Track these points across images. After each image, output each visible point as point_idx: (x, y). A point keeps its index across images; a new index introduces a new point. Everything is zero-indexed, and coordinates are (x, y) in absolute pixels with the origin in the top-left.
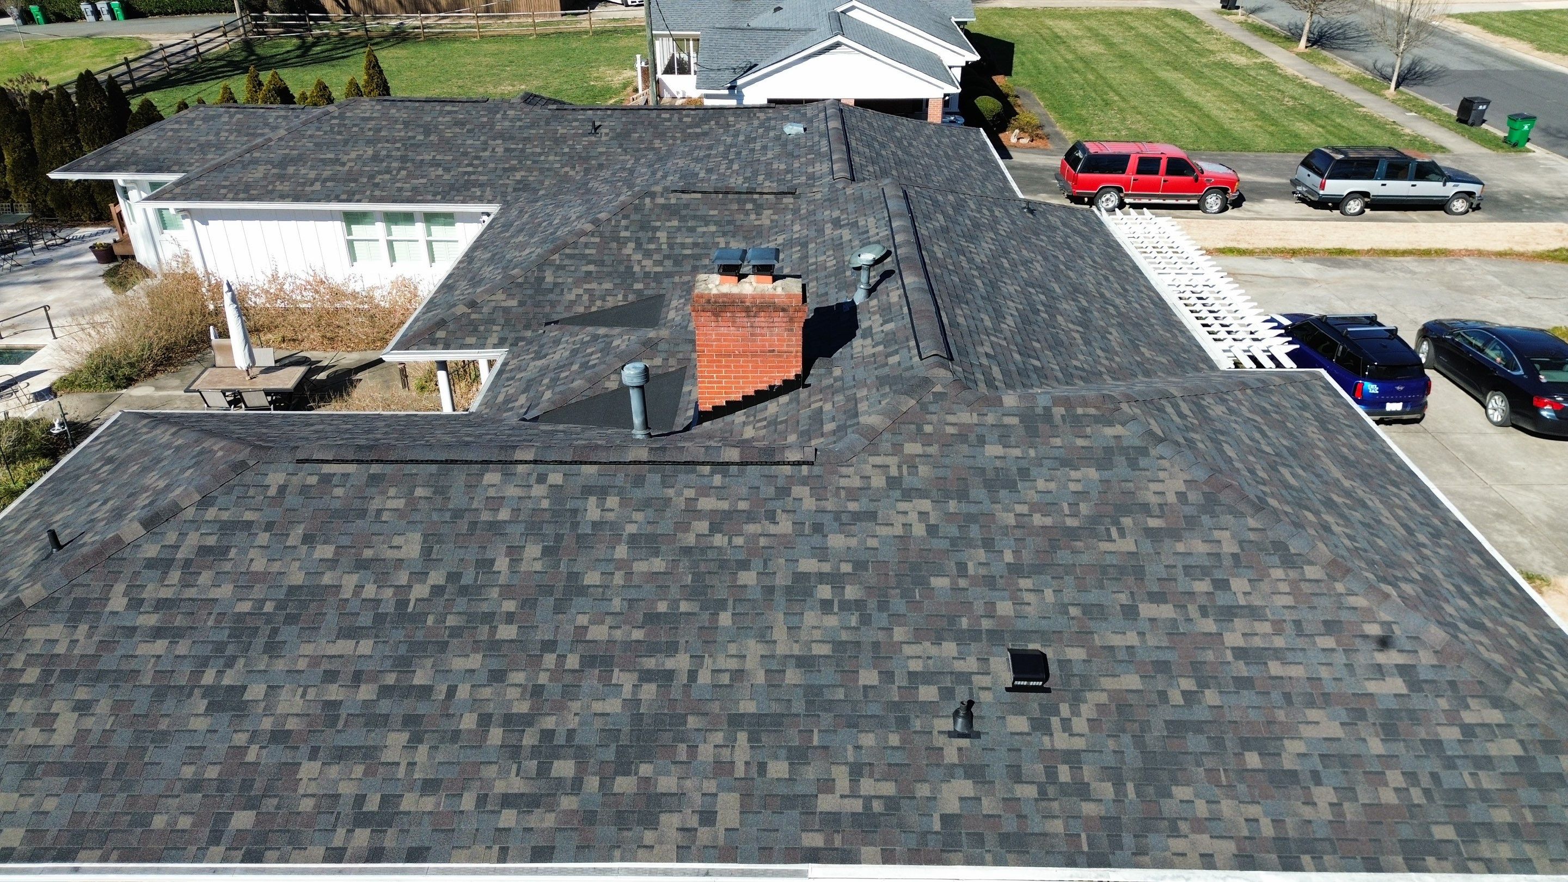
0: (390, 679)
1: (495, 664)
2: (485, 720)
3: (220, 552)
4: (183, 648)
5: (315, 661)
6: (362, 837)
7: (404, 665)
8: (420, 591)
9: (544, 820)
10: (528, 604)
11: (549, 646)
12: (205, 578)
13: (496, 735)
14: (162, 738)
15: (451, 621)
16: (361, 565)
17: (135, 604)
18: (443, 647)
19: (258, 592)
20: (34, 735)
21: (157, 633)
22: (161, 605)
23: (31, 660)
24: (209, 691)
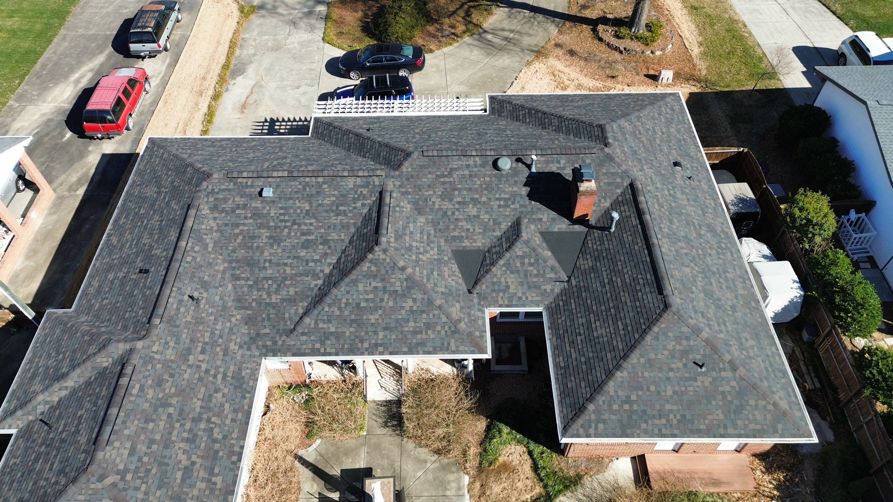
0: (718, 276)
1: (708, 255)
2: (719, 258)
3: (702, 313)
4: (726, 319)
5: (719, 291)
6: (747, 282)
7: (714, 273)
8: (696, 268)
9: (733, 250)
10: (692, 246)
11: (700, 244)
12: (709, 316)
13: (721, 256)
14: (746, 322)
15: (701, 263)
16: (695, 281)
17: (721, 331)
18: (707, 265)
19: (708, 304)
20: (755, 349)
21: (725, 325)
22: (719, 325)
23: (742, 354)
24: (733, 313)
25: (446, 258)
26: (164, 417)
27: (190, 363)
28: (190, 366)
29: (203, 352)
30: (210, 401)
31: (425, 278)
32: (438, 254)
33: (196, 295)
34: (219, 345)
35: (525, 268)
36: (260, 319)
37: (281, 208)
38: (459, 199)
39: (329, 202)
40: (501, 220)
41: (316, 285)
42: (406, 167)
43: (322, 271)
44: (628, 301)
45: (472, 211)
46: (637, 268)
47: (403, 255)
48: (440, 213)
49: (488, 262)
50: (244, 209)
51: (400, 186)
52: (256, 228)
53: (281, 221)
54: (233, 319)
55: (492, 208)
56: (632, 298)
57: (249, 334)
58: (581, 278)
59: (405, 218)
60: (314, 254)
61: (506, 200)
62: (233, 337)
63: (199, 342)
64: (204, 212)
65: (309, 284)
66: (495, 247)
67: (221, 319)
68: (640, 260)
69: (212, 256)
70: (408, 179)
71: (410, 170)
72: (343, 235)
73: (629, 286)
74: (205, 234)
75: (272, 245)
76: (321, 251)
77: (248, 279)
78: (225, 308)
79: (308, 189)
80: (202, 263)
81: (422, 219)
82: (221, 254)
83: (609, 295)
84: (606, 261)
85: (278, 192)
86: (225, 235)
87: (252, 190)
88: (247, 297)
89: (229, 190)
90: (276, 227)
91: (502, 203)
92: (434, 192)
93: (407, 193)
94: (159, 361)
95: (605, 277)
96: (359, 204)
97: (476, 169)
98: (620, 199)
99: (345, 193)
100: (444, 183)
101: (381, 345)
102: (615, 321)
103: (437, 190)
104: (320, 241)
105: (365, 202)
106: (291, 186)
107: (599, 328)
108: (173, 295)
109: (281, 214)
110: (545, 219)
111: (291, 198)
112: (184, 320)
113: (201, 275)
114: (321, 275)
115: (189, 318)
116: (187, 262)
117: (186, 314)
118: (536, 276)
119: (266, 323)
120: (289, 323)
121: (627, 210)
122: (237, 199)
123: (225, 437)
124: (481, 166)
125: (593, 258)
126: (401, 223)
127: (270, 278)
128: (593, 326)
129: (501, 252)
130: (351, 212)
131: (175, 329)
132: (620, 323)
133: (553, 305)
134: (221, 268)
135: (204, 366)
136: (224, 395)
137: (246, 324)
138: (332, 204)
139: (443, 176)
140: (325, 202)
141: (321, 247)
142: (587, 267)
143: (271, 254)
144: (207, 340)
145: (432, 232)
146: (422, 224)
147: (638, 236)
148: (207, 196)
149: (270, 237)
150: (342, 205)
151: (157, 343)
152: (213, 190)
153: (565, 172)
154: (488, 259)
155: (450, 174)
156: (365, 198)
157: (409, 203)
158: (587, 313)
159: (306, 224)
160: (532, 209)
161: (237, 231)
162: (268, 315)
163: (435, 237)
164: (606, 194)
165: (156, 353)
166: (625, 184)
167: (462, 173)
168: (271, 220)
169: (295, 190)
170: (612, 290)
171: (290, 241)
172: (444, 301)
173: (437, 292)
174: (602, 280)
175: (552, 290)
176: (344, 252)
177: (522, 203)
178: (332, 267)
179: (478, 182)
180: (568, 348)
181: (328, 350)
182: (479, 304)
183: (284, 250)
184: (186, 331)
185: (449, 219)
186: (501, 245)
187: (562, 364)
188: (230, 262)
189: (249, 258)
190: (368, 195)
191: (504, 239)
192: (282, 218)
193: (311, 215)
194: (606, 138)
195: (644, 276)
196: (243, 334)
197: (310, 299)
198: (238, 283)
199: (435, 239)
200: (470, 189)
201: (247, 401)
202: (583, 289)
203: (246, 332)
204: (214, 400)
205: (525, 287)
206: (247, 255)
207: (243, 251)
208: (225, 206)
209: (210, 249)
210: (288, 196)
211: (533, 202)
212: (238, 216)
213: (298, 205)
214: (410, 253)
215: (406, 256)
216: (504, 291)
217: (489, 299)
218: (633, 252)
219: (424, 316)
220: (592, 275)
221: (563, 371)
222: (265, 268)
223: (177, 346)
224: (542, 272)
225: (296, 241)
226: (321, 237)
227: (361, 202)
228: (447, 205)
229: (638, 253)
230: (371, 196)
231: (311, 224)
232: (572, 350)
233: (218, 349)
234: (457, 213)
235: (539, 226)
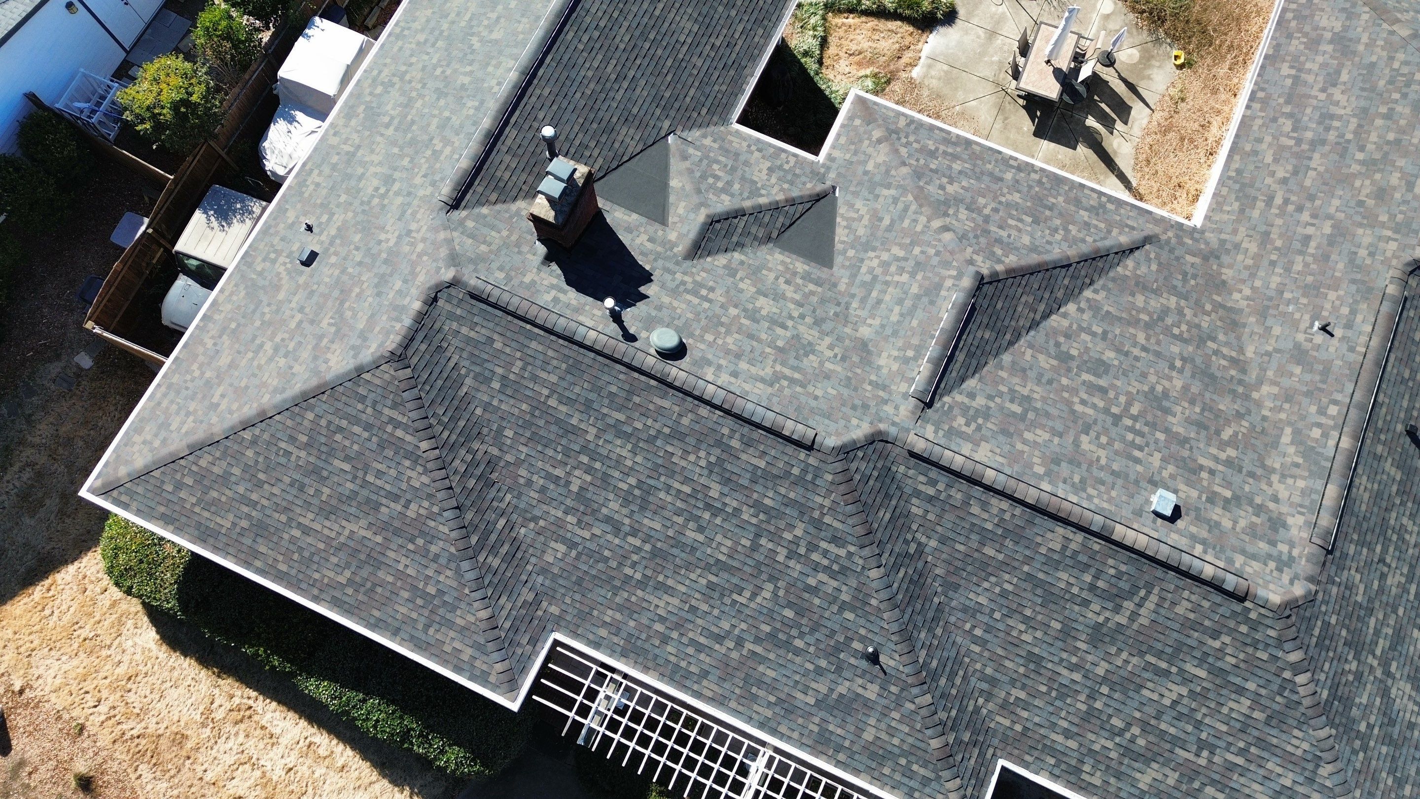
0: (445, 34)
1: (429, 67)
2: (411, 65)
5: (468, 8)
7: (448, 37)
8: (474, 41)
10: (444, 80)
11: (423, 86)
13: (403, 69)
15: (455, 52)
18: (447, 49)
25: (851, 253)
26: (1370, 147)
27: (1329, 223)
28: (1329, 217)
29: (1307, 238)
30: (1295, 167)
31: (910, 213)
32: (862, 260)
33: (1320, 338)
34: (1276, 249)
35: (729, 178)
36: (1201, 281)
37: (1137, 461)
38: (779, 331)
39: (1038, 432)
40: (721, 271)
41: (1096, 291)
42: (859, 430)
43: (1080, 310)
44: (623, 30)
45: (765, 305)
46: (573, 61)
47: (938, 253)
48: (828, 326)
49: (781, 219)
50: (1215, 493)
51: (886, 402)
52: (1193, 442)
53: (1141, 434)
54: (1247, 292)
55: (727, 292)
56: (616, 28)
57: (1220, 265)
58: (652, 123)
59: (902, 333)
60: (1090, 345)
61: (695, 293)
62: (1249, 262)
63: (1313, 255)
64: (1300, 520)
65: (1107, 298)
66: (755, 238)
67: (1272, 293)
68: (561, 67)
69: (1283, 416)
70: (866, 407)
71: (855, 422)
72: (1028, 357)
73: (605, 48)
74: (1297, 465)
75: (1166, 394)
76: (1075, 345)
77: (1216, 352)
78: (1263, 314)
79: (1077, 479)
80: (1305, 401)
81: (865, 332)
82: (1264, 418)
83: (638, 62)
84: (601, 114)
85: (1139, 500)
86: (1256, 456)
87: (1193, 529)
88: (1219, 323)
89: (1243, 552)
90: (1153, 426)
91: (704, 292)
92: (821, 363)
93: (875, 385)
94: (1383, 225)
95: (622, 91)
96: (980, 401)
97: (723, 362)
98: (494, 197)
99: (1001, 438)
100: (795, 369)
101: (1012, 167)
102: (660, 22)
103: (815, 365)
104: (1074, 364)
105: (966, 400)
106: (1110, 500)
107: (686, 31)
108: (1364, 339)
109: (1141, 449)
110: (644, 237)
111: (1113, 473)
112: (1341, 293)
113: (1308, 377)
114: (1083, 305)
115: (1332, 295)
116: (1335, 402)
117: (1338, 303)
118: (718, 162)
119: (1191, 271)
120: (1152, 256)
121: (503, 167)
122: (1227, 524)
123: (1274, 120)
124: (709, 363)
125: (614, 134)
126: (915, 323)
127: (1175, 337)
128: (689, 40)
129: (752, 218)
130: (1001, 394)
131: (1359, 277)
132: (657, 13)
133: (715, 119)
134: (1266, 389)
135: (1305, 216)
136: (1273, 174)
137: (1224, 282)
138: (1032, 426)
139: (792, 381)
140: (1046, 436)
141: (1074, 352)
142: (632, 131)
143: (1170, 379)
144: (1299, 259)
145: (855, 305)
146: (869, 321)
147: (529, 107)
148: (1292, 559)
149: (1167, 411)
150: (1014, 414)
151: (1389, 254)
152: (1279, 570)
153: (555, 281)
154: (778, 225)
155: (777, 377)
156: (965, 409)
157: (879, 368)
158: (684, 64)
159: (1094, 406)
160: (655, 260)
161: (1231, 452)
162: (1185, 280)
163: (853, 296)
164: (511, 217)
165: (1390, 239)
166: (464, 213)
167: (753, 370)
168: (1161, 445)
169: (1103, 488)
170: (628, 64)
171: (1130, 389)
172: (893, 172)
173: (899, 187)
174: (629, 92)
175: (704, 136)
176: (1034, 325)
177: (668, 277)
178: (1062, 310)
179: (729, 340)
180: (740, 43)
181: (1095, 196)
182: (828, 169)
183: (1144, 375)
184: (1337, 274)
185: (814, 311)
186: (746, 233)
187: (760, 31)
188: (1247, 397)
189: (1211, 389)
190: (956, 411)
191: (735, 239)
192: (1138, 440)
193: (1080, 422)
194: (421, 318)
195: (576, 41)
196: (1230, 266)
197: (1111, 274)
198: (1234, 354)
199: (854, 290)
200: (751, 337)
201: (1235, 165)
202: (663, 103)
203: (1224, 270)
204: (1290, 168)
205: (742, 158)
206: (1215, 397)
207: (1221, 407)
208: (1254, 519)
209: (1288, 430)
210: (1120, 482)
211: (647, 267)
212: (1228, 485)
213: (1102, 453)
214: (922, 258)
215: (932, 251)
216: (780, 167)
217: (808, 170)
218: (556, 90)
219: (933, 166)
220: (635, 111)
221: (766, 22)
222: (1183, 359)
223: (1353, 249)
224: (705, 162)
225: (1118, 383)
226: (1069, 370)
227: (974, 404)
228: (808, 334)
229: (552, 81)
230: (951, 408)
231: (1083, 402)
232: (737, 36)
233: (1279, 243)
234: (796, 314)
235: (660, 233)
